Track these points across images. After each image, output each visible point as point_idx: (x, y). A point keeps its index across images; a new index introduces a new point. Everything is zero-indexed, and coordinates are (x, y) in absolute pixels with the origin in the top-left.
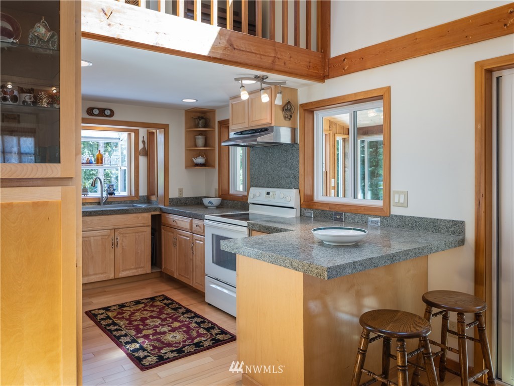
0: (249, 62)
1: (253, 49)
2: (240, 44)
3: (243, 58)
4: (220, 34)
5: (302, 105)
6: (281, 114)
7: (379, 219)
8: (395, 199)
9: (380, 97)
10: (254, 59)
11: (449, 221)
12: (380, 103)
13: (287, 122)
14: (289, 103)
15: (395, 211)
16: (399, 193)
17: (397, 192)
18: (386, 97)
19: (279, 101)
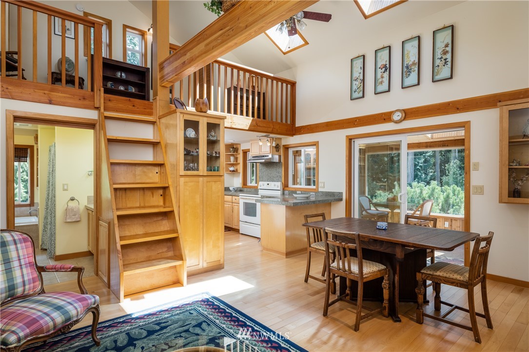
0: (263, 130)
1: (265, 125)
2: (260, 124)
3: (261, 129)
4: (253, 120)
5: (283, 146)
6: (275, 149)
7: (314, 193)
8: (320, 185)
9: (315, 145)
10: (265, 129)
11: (338, 192)
12: (315, 147)
13: (277, 153)
14: (278, 144)
15: (320, 190)
16: (322, 183)
17: (320, 182)
18: (317, 145)
19: (274, 145)
